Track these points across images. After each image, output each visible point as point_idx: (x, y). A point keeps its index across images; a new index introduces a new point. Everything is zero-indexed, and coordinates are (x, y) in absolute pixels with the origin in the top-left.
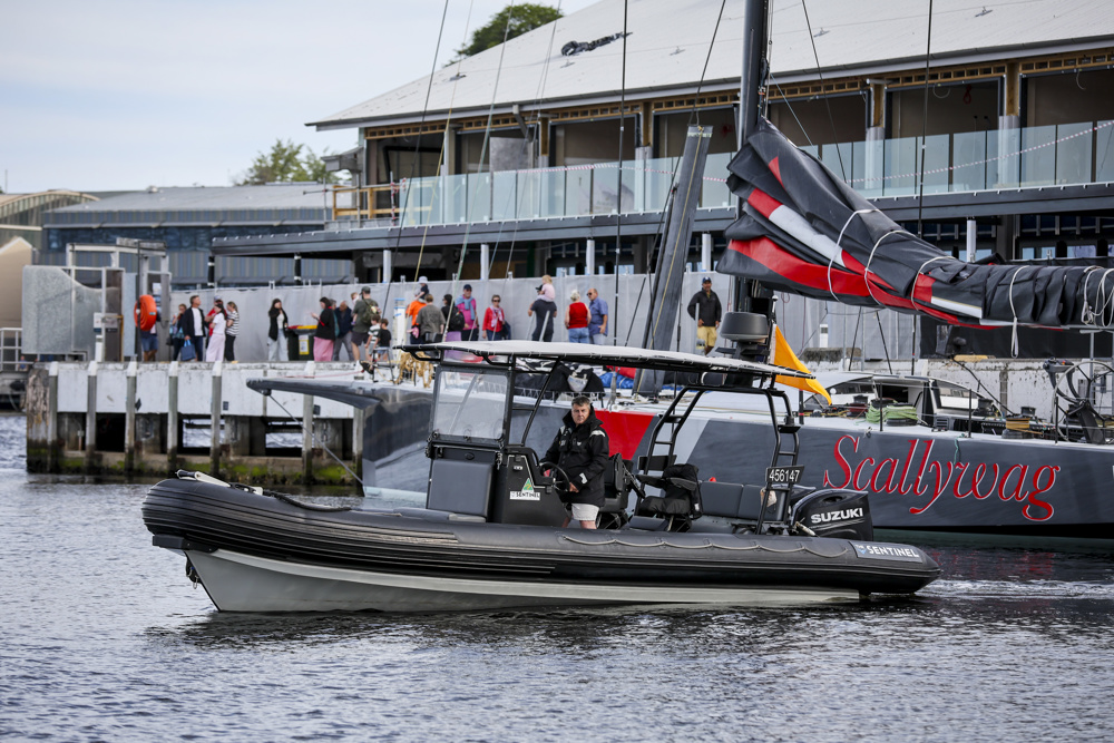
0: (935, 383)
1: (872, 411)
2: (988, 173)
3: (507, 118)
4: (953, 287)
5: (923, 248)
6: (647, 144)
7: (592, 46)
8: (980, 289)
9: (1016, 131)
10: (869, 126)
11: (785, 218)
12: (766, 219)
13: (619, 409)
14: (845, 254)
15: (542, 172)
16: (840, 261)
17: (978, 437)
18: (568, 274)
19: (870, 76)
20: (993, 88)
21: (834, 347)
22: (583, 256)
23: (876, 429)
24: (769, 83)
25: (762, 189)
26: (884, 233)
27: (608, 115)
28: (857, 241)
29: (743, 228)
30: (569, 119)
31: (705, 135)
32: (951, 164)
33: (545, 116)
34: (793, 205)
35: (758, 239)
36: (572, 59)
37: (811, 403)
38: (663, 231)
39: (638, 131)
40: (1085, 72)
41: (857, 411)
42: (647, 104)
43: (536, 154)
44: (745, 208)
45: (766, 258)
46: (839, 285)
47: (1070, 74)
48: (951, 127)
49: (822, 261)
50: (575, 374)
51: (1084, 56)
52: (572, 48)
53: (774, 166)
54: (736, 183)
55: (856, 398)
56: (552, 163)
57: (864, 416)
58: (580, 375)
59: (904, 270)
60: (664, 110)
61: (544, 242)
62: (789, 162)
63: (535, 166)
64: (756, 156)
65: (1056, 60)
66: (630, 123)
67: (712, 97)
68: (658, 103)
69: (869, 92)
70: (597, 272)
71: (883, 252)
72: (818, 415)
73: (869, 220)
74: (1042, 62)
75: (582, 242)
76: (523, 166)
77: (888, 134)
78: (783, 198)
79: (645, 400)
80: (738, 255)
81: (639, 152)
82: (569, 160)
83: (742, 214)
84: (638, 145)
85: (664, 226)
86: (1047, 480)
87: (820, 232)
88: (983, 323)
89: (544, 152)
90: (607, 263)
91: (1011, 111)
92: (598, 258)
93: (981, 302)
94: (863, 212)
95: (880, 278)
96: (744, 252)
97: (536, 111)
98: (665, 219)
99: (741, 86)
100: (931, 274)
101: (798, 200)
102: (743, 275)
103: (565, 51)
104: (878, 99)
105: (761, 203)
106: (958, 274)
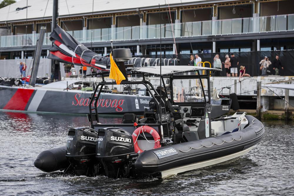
0: (96, 82)
1: (83, 88)
2: (109, 37)
3: (4, 24)
4: (100, 61)
5: (93, 53)
6: (35, 30)
7: (23, 9)
8: (106, 62)
9: (115, 28)
10: (84, 27)
11: (62, 47)
12: (58, 47)
13: (26, 88)
14: (76, 54)
15: (12, 36)
16: (75, 56)
17: (106, 94)
18: (18, 58)
19: (84, 16)
20: (110, 19)
21: (76, 75)
22: (21, 55)
23: (84, 92)
24: (59, 17)
25: (57, 40)
26: (84, 50)
27: (24, 24)
28: (79, 52)
29: (53, 49)
30: (18, 25)
31: (44, 28)
32: (101, 35)
33: (12, 24)
34: (64, 44)
35: (56, 51)
36: (18, 11)
37: (69, 87)
38: (35, 49)
39: (33, 27)
40: (130, 16)
41: (79, 88)
42: (35, 21)
43: (10, 32)
44: (54, 44)
45: (58, 55)
46: (75, 61)
47: (126, 16)
48: (101, 27)
49: (71, 56)
50: (16, 81)
51: (129, 12)
52: (18, 9)
53: (60, 35)
54: (51, 39)
55: (79, 86)
56: (14, 34)
57: (81, 89)
58: (17, 81)
59: (89, 58)
60: (39, 23)
61: (12, 52)
62: (63, 34)
63: (10, 35)
64: (56, 33)
65: (123, 13)
66: (31, 26)
67: (47, 20)
68: (37, 21)
69: (84, 20)
70: (24, 58)
71: (84, 54)
72: (71, 89)
73: (81, 47)
74: (120, 13)
75: (21, 52)
76: (7, 35)
77: (88, 29)
78: (62, 42)
79: (32, 86)
80: (52, 55)
81: (33, 32)
82: (18, 34)
83: (53, 46)
84: (33, 30)
85: (36, 48)
86: (121, 103)
87: (70, 50)
88: (106, 69)
89: (12, 32)
90: (27, 56)
91: (114, 24)
92: (24, 55)
93: (106, 65)
94: (80, 45)
95: (84, 60)
96: (54, 54)
97: (10, 23)
98: (36, 47)
99: (52, 18)
100: (95, 59)
101: (66, 43)
102: (53, 59)
103: (17, 10)
104: (85, 21)
105: (57, 43)
106: (101, 59)
